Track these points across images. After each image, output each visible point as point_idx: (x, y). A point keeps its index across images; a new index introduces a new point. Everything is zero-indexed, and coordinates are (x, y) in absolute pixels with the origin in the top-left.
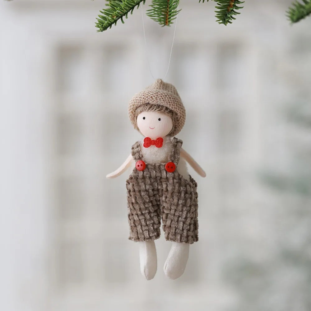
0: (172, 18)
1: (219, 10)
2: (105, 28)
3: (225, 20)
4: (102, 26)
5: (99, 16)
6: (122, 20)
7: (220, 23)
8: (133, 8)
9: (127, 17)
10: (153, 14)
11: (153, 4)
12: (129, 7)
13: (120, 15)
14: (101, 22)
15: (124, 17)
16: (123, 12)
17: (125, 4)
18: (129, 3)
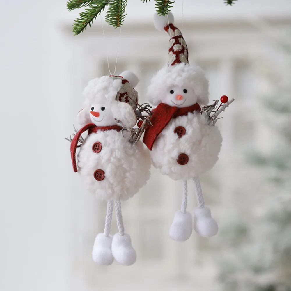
0: (121, 21)
1: (158, 6)
2: (79, 32)
3: (163, 12)
4: (77, 31)
6: (90, 24)
7: (160, 15)
8: (96, 15)
9: (93, 23)
10: (107, 19)
12: (94, 15)
13: (88, 22)
14: (76, 29)
15: (91, 22)
16: (90, 19)
18: (94, 12)
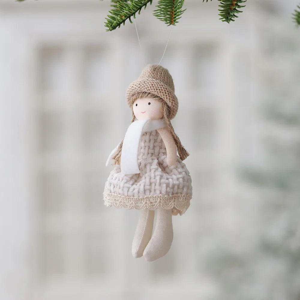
0: (177, 17)
1: (222, 9)
2: (114, 28)
3: (228, 18)
4: (111, 25)
5: (108, 16)
6: (130, 19)
7: (224, 21)
8: (140, 9)
9: (135, 17)
10: (159, 14)
11: (159, 5)
12: (137, 8)
13: (128, 15)
14: (110, 22)
15: (132, 17)
16: (131, 13)
17: (133, 5)
18: (137, 4)
